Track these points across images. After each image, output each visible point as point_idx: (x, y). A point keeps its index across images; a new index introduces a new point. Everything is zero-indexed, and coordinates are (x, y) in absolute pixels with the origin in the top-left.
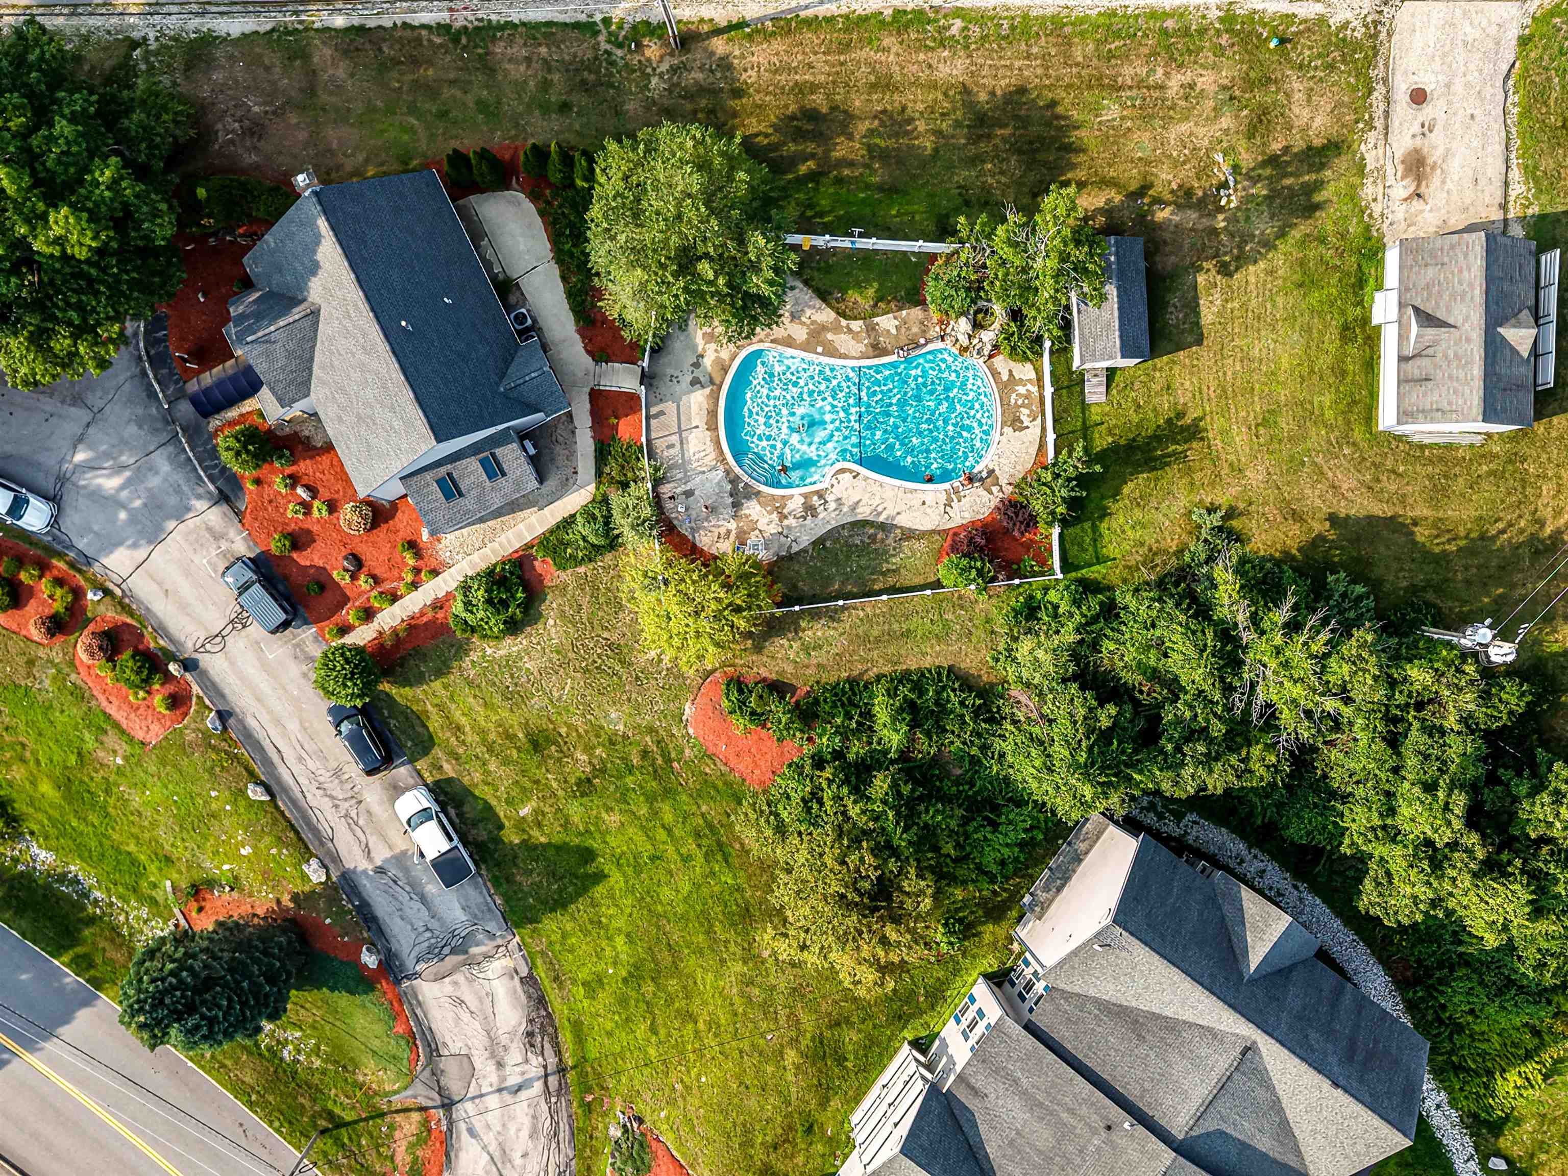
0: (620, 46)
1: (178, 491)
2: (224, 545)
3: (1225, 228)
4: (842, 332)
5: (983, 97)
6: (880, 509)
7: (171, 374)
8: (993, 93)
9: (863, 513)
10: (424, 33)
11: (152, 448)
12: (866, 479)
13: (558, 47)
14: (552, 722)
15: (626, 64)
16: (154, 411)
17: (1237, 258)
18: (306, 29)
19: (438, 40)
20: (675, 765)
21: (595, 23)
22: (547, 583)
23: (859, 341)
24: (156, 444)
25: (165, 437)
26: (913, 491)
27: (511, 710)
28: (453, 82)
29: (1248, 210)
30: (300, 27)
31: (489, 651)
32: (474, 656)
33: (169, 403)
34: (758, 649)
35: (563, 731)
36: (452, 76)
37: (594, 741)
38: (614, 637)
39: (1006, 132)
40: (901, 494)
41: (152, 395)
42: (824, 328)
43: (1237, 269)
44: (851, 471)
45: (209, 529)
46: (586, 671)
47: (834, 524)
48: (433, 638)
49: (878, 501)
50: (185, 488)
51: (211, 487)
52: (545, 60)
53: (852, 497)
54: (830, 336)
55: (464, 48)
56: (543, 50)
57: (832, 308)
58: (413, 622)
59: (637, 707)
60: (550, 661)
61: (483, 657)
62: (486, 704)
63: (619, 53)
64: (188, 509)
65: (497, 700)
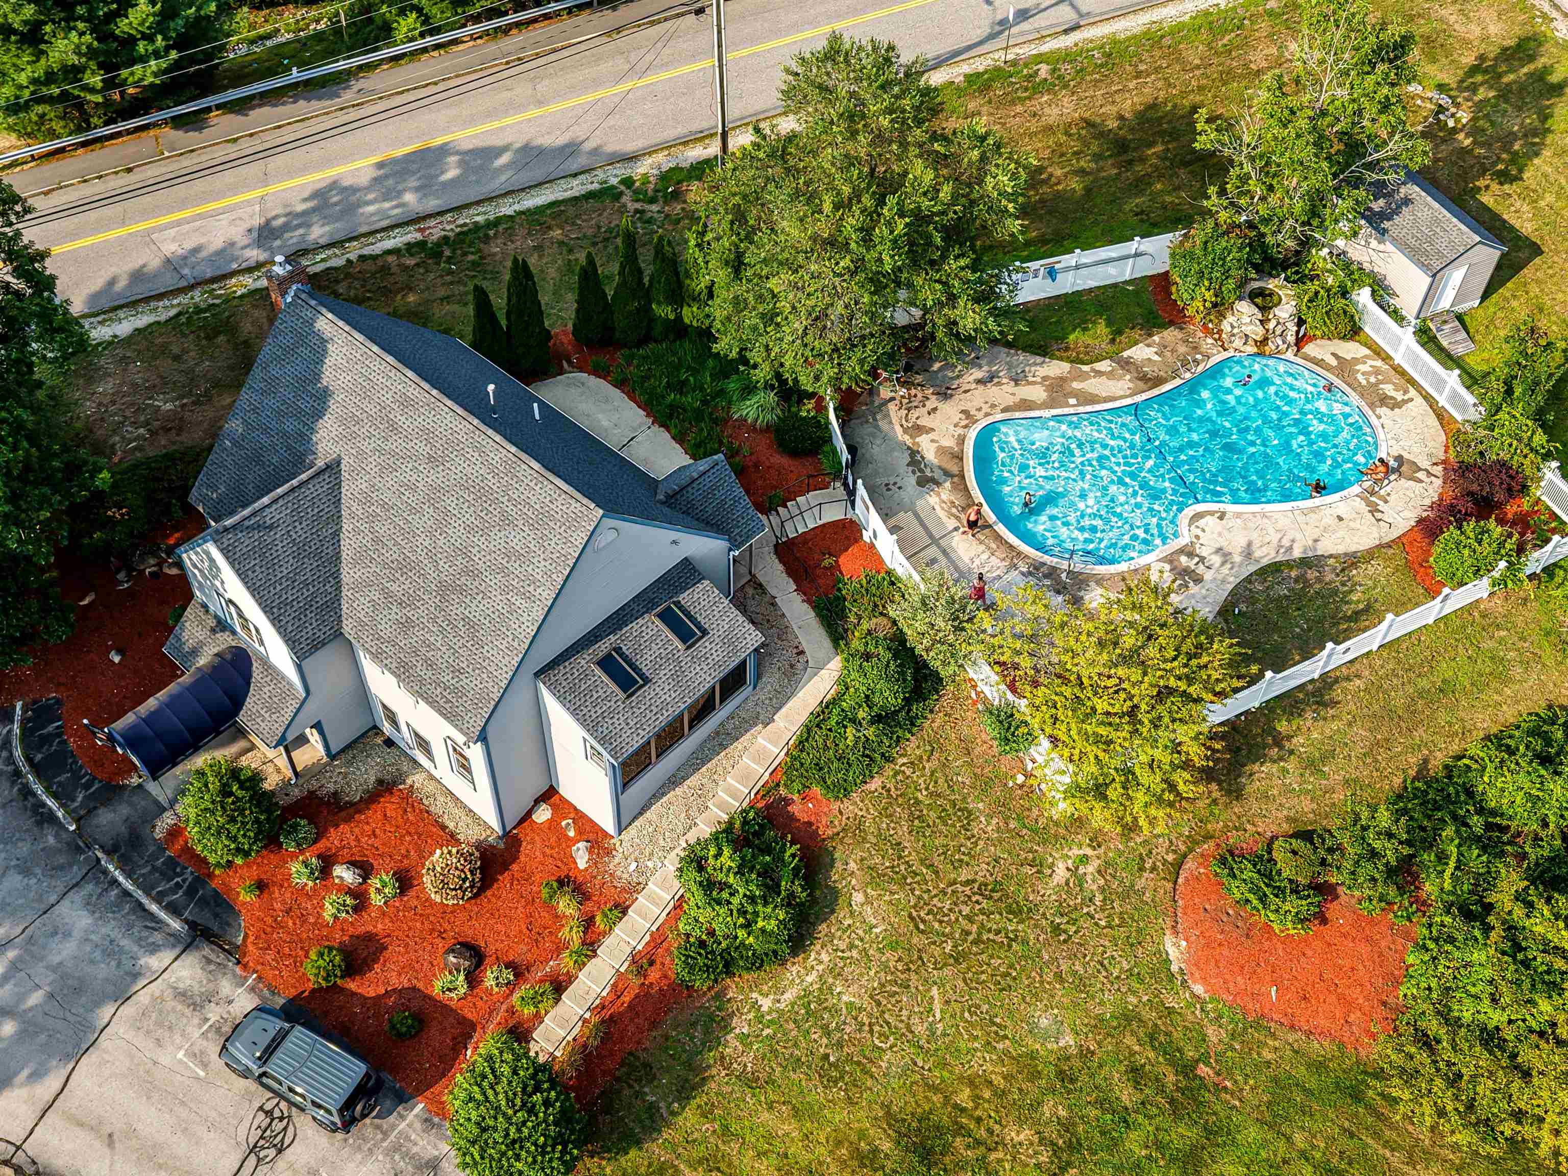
0: (652, 201)
1: (111, 950)
2: (214, 1014)
3: (1474, 143)
4: (1090, 377)
5: (1113, 124)
6: (1286, 542)
7: (76, 777)
8: (1121, 118)
9: (1266, 555)
10: (391, 259)
11: (53, 899)
12: (1238, 515)
13: (574, 224)
14: (935, 1089)
15: (667, 216)
16: (51, 840)
17: (1513, 161)
18: (226, 301)
19: (410, 262)
20: (1203, 1070)
21: (613, 187)
22: (825, 832)
23: (1121, 378)
24: (61, 889)
25: (77, 872)
26: (1313, 510)
27: (850, 1101)
28: (447, 299)
29: (1487, 116)
30: (217, 301)
31: (766, 1004)
32: (741, 1026)
33: (78, 821)
34: (1235, 793)
35: (964, 1097)
36: (442, 292)
37: (1033, 1091)
38: (982, 871)
39: (1159, 148)
40: (1301, 519)
41: (46, 818)
42: (1062, 379)
43: (1521, 171)
44: (1212, 513)
45: (182, 995)
46: (958, 958)
47: (1233, 581)
48: (654, 1025)
49: (1275, 538)
50: (125, 943)
51: (175, 925)
52: (561, 243)
53: (1236, 543)
54: (1075, 385)
55: (449, 260)
56: (557, 233)
57: (1061, 359)
58: (606, 1014)
59: (1082, 984)
60: (885, 967)
61: (760, 1019)
62: (796, 1113)
63: (654, 208)
64: (135, 976)
65: (817, 1094)
